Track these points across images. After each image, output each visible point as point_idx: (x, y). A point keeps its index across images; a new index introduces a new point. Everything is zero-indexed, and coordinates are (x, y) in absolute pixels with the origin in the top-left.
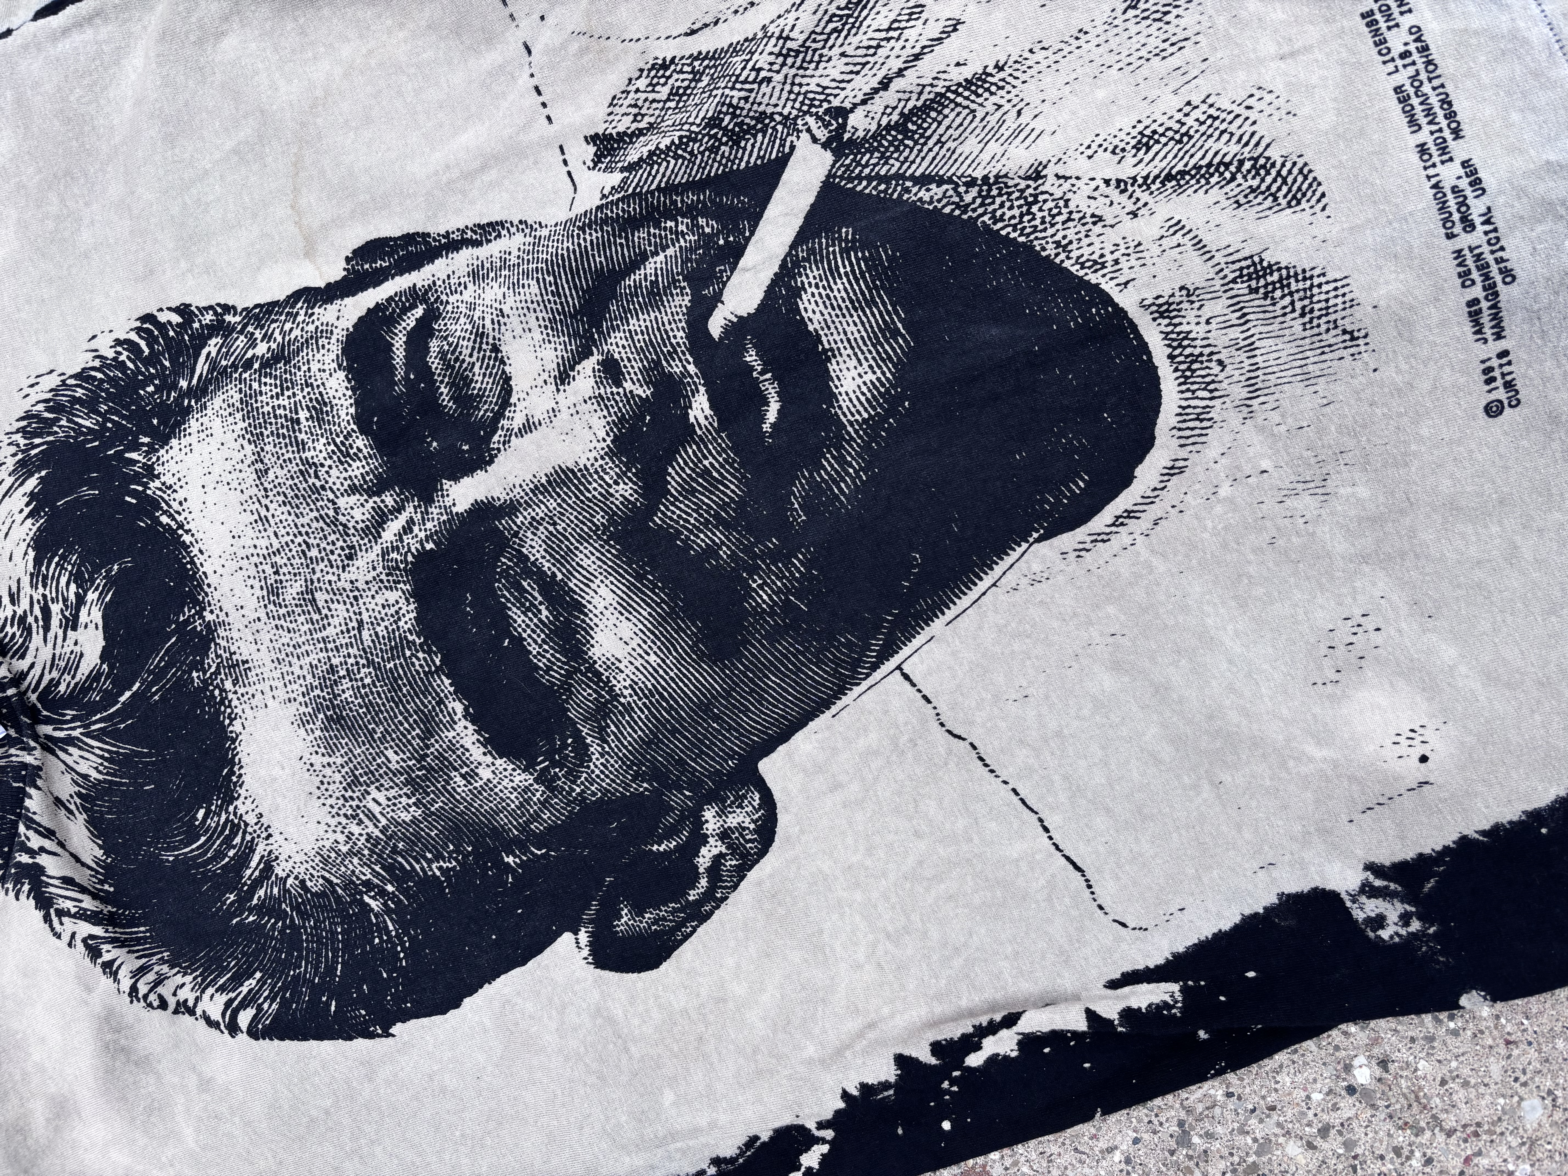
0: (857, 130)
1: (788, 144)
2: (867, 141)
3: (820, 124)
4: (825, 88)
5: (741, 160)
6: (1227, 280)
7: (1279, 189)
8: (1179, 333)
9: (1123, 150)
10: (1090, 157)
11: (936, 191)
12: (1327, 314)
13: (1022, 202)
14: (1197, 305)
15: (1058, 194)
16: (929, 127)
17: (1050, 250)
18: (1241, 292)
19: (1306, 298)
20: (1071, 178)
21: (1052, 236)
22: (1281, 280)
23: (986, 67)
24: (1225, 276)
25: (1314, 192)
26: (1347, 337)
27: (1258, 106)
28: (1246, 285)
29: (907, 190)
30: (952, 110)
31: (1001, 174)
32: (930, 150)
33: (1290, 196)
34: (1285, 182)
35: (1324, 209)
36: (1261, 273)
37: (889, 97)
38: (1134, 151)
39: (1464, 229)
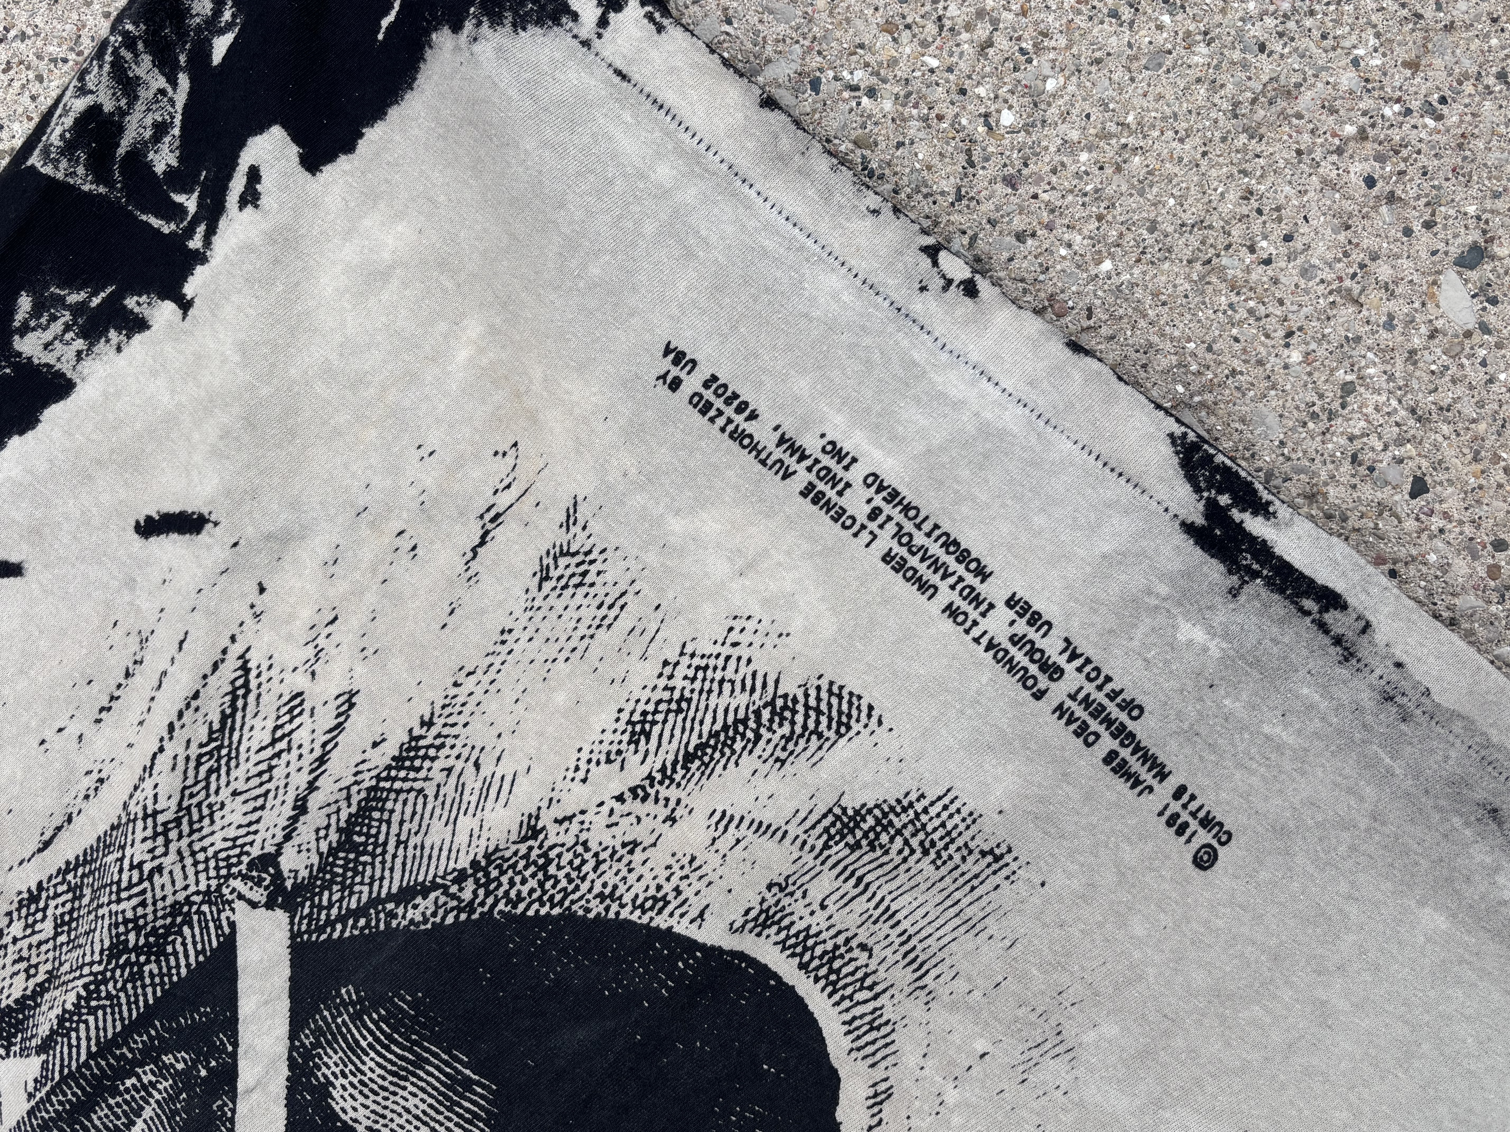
0: (296, 872)
1: (224, 923)
2: (317, 878)
3: (250, 884)
4: (235, 839)
5: (178, 966)
6: (817, 851)
7: (818, 723)
8: (797, 935)
9: (619, 752)
10: (584, 781)
11: (425, 904)
12: (952, 841)
13: (532, 869)
14: (799, 894)
15: (570, 841)
16: (379, 832)
17: (597, 908)
18: (841, 855)
19: (917, 831)
20: (574, 815)
21: (590, 891)
22: (878, 821)
23: (411, 731)
24: (813, 848)
25: (858, 708)
26: (989, 859)
27: (744, 639)
28: (842, 844)
29: (392, 915)
30: (396, 801)
31: (490, 850)
32: (394, 856)
33: (834, 725)
34: (819, 712)
35: (880, 723)
36: (851, 825)
37: (315, 818)
38: (633, 746)
39: (1051, 679)
